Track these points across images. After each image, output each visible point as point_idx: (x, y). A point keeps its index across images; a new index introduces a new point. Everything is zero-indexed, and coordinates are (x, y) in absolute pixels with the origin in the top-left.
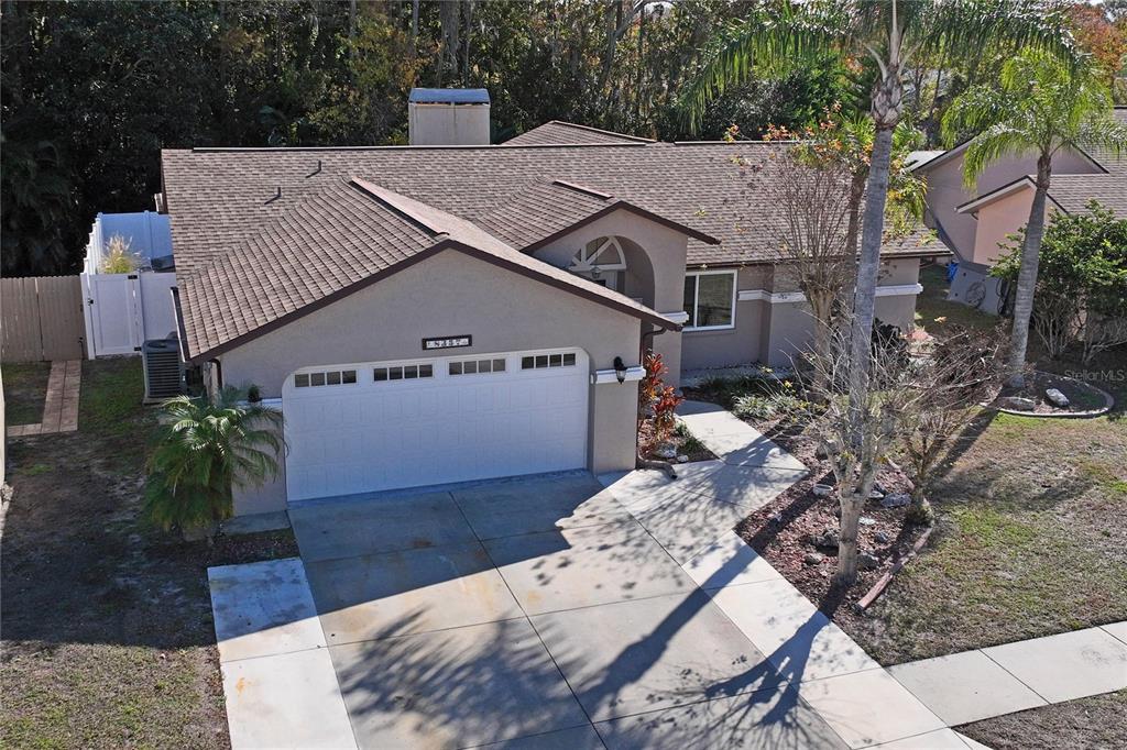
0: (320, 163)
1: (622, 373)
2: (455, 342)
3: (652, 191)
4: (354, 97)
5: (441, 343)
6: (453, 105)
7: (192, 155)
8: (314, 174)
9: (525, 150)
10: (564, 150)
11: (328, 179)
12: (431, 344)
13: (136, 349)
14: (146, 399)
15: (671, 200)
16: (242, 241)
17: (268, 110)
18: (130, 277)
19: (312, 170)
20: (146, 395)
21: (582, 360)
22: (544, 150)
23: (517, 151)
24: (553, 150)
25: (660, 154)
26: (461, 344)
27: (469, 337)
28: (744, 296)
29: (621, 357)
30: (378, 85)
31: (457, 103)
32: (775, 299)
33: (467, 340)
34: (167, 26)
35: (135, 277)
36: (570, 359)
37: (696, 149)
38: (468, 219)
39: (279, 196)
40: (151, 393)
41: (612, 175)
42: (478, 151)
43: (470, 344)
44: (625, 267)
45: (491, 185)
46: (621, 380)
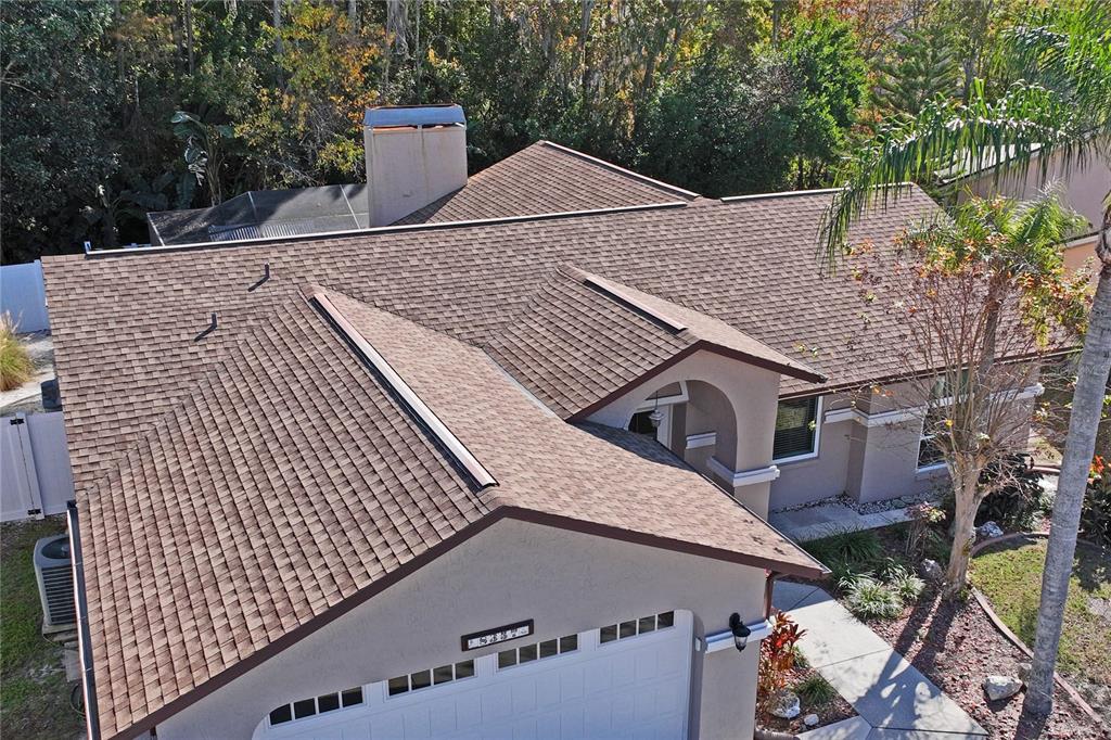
0: (267, 266)
1: (742, 639)
2: (509, 634)
3: (707, 278)
4: (289, 104)
5: (489, 638)
6: (420, 129)
7: (86, 264)
8: (259, 284)
9: (537, 224)
10: (585, 220)
11: (279, 292)
12: (475, 642)
13: (30, 512)
14: (47, 628)
15: (732, 293)
16: (166, 410)
17: (182, 117)
18: (13, 422)
19: (257, 277)
20: (46, 618)
21: (683, 619)
22: (560, 222)
23: (526, 225)
24: (572, 221)
25: (707, 218)
26: (517, 635)
27: (529, 623)
28: (832, 418)
29: (740, 613)
30: (316, 85)
31: (424, 127)
32: (873, 422)
33: (526, 628)
34: (45, 21)
35: (21, 421)
36: (667, 620)
37: (749, 207)
38: (476, 344)
39: (213, 327)
40: (53, 620)
41: (653, 256)
42: (475, 230)
43: (531, 632)
44: (687, 399)
45: (500, 284)
46: (740, 647)
